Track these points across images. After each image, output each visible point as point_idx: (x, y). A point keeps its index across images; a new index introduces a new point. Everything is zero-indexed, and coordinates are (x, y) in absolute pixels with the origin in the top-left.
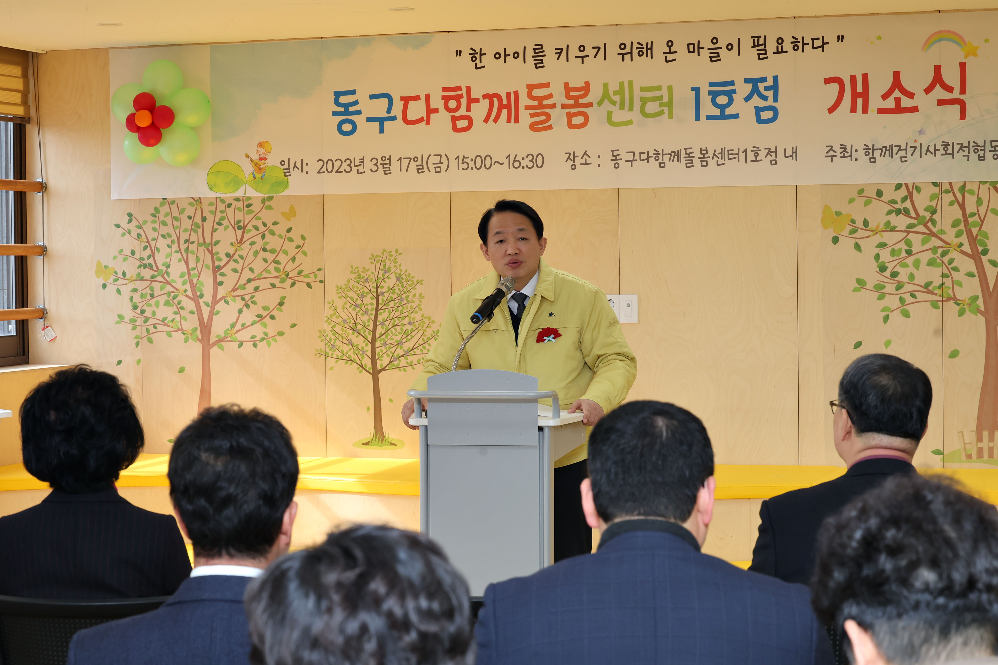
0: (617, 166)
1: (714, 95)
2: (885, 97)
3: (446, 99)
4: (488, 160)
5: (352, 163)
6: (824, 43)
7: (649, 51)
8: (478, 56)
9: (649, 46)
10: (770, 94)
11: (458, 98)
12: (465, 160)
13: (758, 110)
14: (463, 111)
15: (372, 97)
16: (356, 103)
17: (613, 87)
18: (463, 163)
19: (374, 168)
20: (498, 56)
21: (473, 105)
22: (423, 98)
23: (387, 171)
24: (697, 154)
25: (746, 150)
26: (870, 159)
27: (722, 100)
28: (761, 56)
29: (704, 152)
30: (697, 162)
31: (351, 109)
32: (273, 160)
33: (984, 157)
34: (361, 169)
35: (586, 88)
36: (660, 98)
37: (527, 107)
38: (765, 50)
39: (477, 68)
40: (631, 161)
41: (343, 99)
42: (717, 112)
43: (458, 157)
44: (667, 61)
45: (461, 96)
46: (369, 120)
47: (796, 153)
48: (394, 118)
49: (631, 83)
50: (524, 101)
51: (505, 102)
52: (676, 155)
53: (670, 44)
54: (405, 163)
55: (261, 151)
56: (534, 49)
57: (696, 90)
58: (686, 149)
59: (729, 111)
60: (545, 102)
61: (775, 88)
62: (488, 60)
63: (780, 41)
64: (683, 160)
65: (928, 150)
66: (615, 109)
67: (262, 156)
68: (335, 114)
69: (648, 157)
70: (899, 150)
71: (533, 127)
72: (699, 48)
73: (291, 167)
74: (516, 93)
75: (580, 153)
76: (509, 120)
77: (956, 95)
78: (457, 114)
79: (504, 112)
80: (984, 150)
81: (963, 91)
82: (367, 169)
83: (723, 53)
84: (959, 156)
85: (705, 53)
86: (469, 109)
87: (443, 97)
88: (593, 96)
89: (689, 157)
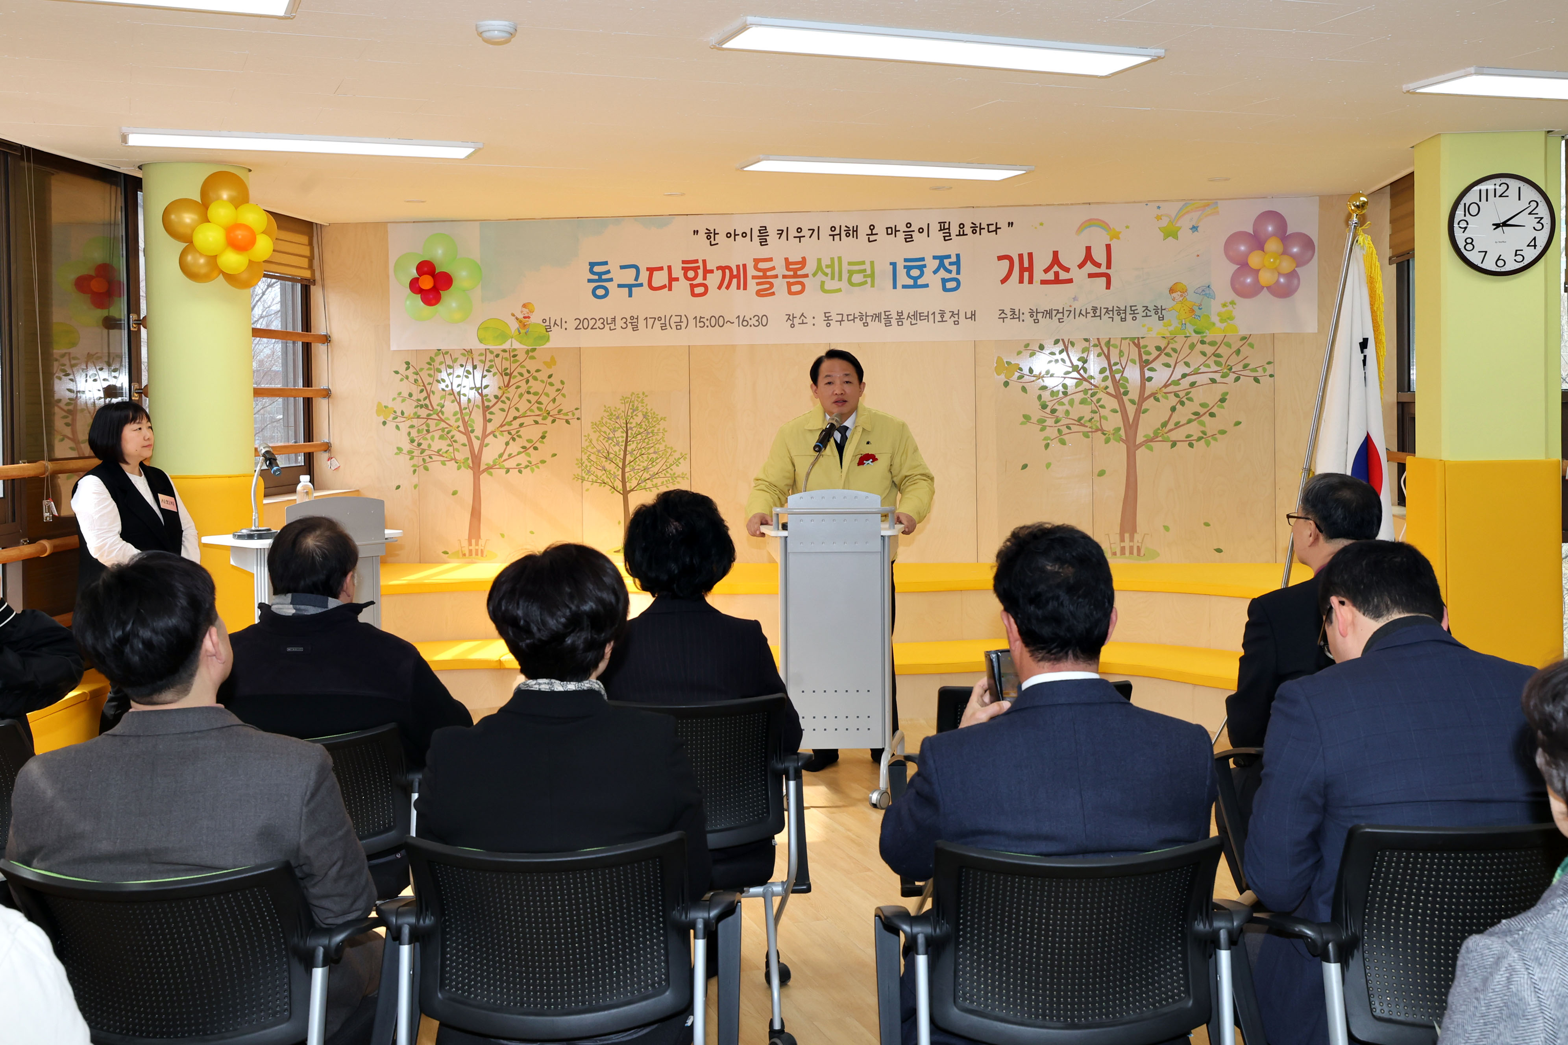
0: (828, 325)
1: (908, 269)
2: (1046, 271)
3: (686, 270)
4: (721, 319)
5: (604, 321)
6: (997, 228)
7: (855, 233)
8: (712, 235)
9: (855, 229)
10: (954, 268)
11: (695, 269)
12: (702, 320)
13: (944, 281)
14: (699, 280)
15: (622, 267)
16: (608, 272)
17: (825, 262)
18: (700, 322)
19: (624, 326)
20: (729, 235)
21: (708, 275)
22: (666, 269)
23: (635, 328)
24: (895, 316)
25: (934, 313)
26: (1034, 320)
27: (915, 273)
28: (946, 238)
29: (900, 314)
30: (894, 322)
31: (604, 277)
32: (536, 319)
33: (1125, 318)
34: (612, 326)
35: (803, 262)
36: (865, 270)
37: (754, 277)
38: (950, 233)
39: (711, 245)
40: (840, 321)
41: (597, 269)
42: (911, 282)
43: (696, 317)
44: (869, 241)
45: (698, 267)
46: (620, 286)
47: (974, 315)
48: (641, 285)
49: (840, 258)
50: (751, 272)
51: (735, 273)
52: (877, 317)
53: (872, 227)
54: (650, 322)
55: (525, 310)
56: (760, 230)
57: (894, 265)
58: (885, 312)
59: (920, 282)
60: (769, 273)
61: (957, 263)
62: (721, 238)
63: (962, 226)
64: (883, 321)
65: (1080, 313)
66: (827, 280)
67: (526, 315)
68: (590, 281)
69: (854, 318)
70: (1058, 313)
71: (759, 293)
72: (896, 231)
73: (552, 324)
74: (745, 266)
75: (798, 315)
76: (738, 288)
77: (1103, 269)
78: (695, 282)
79: (735, 281)
80: (1125, 313)
81: (1109, 266)
82: (618, 326)
83: (916, 235)
84: (1105, 318)
85: (901, 236)
86: (705, 278)
87: (683, 268)
88: (809, 269)
89: (888, 318)
